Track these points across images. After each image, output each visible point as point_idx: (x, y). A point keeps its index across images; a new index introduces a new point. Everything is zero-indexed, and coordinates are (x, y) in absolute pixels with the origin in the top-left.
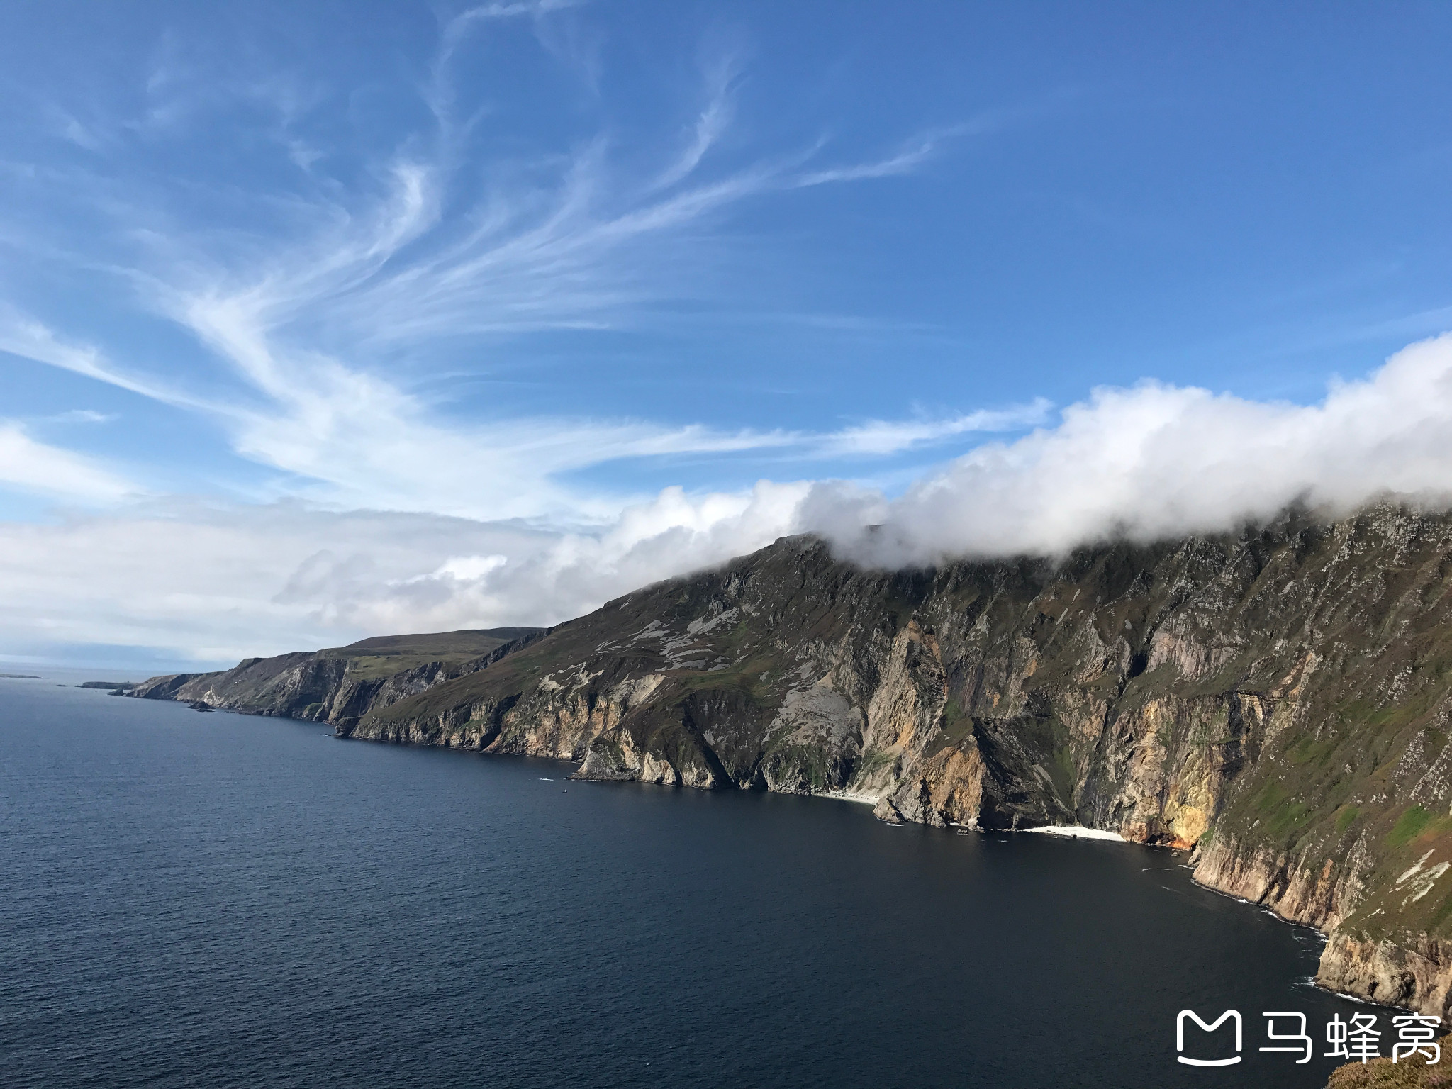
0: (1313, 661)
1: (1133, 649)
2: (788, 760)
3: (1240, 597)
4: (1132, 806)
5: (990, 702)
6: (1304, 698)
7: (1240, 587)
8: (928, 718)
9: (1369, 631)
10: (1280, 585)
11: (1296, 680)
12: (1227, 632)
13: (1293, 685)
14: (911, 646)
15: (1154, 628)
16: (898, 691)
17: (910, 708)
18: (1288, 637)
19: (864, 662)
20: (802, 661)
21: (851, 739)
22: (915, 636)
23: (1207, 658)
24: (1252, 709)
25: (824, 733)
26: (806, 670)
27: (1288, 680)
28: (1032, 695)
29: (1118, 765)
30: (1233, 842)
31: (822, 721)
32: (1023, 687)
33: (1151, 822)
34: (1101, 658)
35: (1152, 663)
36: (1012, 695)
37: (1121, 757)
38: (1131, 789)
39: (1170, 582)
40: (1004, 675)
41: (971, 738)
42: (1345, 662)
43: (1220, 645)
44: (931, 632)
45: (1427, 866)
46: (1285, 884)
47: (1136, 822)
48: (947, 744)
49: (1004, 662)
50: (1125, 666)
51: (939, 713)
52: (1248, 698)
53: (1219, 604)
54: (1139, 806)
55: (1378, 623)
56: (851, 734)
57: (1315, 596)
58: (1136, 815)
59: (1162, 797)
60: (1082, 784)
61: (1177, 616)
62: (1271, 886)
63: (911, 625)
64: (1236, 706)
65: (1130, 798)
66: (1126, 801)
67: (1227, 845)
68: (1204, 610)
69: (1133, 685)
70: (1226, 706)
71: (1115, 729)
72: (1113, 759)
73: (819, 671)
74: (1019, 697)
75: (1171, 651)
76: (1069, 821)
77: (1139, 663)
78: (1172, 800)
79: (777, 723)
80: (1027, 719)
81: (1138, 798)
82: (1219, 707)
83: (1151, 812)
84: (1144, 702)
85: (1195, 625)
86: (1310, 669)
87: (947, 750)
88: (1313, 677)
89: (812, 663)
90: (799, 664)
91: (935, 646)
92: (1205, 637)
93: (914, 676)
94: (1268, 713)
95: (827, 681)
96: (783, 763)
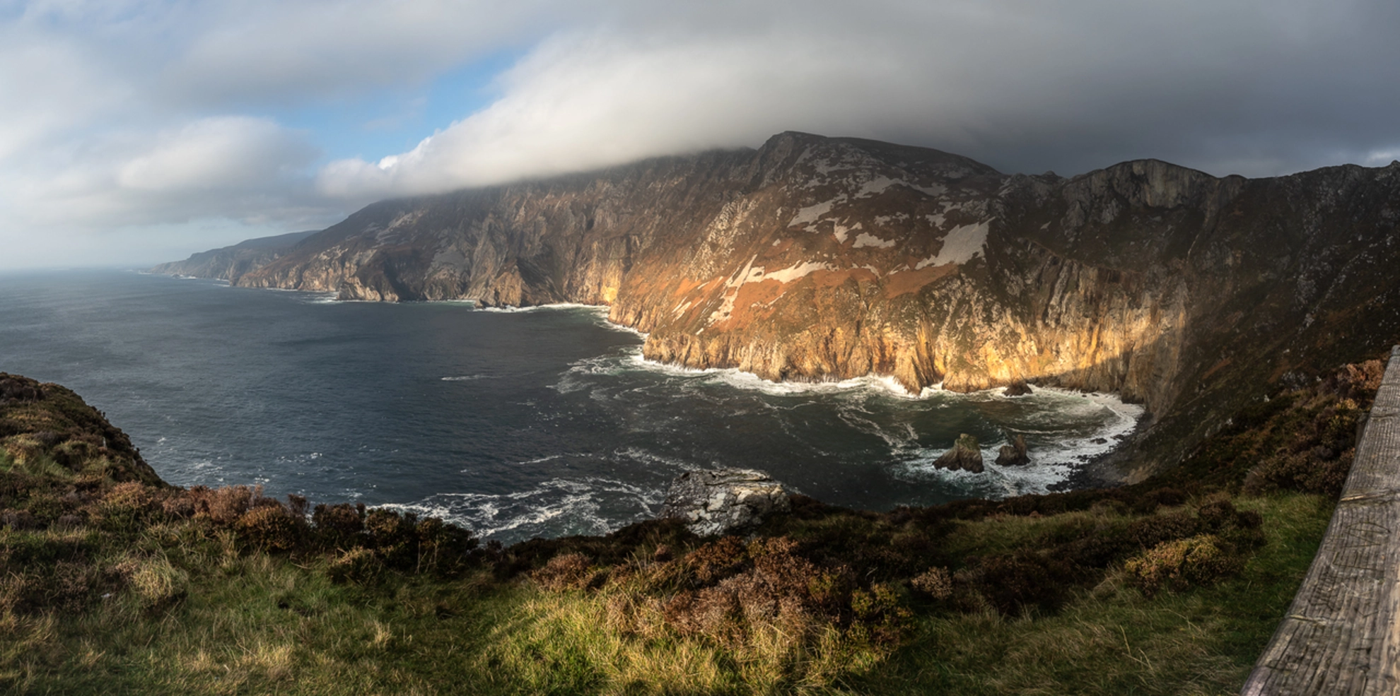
0: (658, 217)
1: (587, 217)
2: (436, 286)
3: (632, 190)
4: (588, 291)
5: (527, 248)
6: (653, 235)
7: (631, 186)
8: (499, 259)
9: (680, 203)
10: (648, 184)
11: (652, 227)
12: (625, 207)
13: (651, 229)
14: (490, 226)
15: (597, 207)
16: (485, 248)
17: (491, 255)
18: (650, 208)
19: (470, 236)
20: (442, 238)
21: (465, 273)
22: (491, 220)
23: (618, 220)
24: (635, 242)
25: (452, 272)
26: (443, 243)
27: (649, 227)
28: (544, 244)
29: (581, 272)
30: (622, 302)
31: (452, 266)
32: (540, 241)
33: (596, 296)
34: (574, 223)
35: (596, 224)
36: (536, 244)
37: (582, 268)
38: (587, 283)
39: (603, 186)
40: (532, 235)
41: (516, 267)
42: (670, 218)
43: (623, 213)
44: (499, 218)
45: (684, 304)
46: (641, 317)
47: (590, 296)
48: (505, 271)
49: (531, 229)
50: (584, 226)
51: (504, 256)
52: (633, 237)
53: (622, 194)
54: (590, 290)
55: (683, 200)
56: (465, 271)
57: (661, 188)
58: (589, 294)
59: (599, 285)
60: (567, 282)
61: (605, 201)
62: (636, 319)
63: (490, 215)
64: (629, 241)
65: (587, 287)
66: (585, 289)
67: (620, 303)
68: (617, 198)
69: (588, 235)
70: (625, 241)
71: (580, 256)
72: (579, 270)
73: (449, 243)
74: (539, 245)
75: (603, 218)
76: (561, 301)
77: (590, 224)
78: (604, 287)
79: (430, 270)
80: (542, 255)
81: (590, 286)
82: (622, 241)
83: (595, 292)
84: (592, 242)
85: (613, 205)
86: (657, 222)
87: (505, 273)
88: (657, 225)
89: (446, 239)
90: (440, 240)
91: (502, 225)
92: (616, 210)
93: (492, 240)
94: (641, 243)
95: (453, 247)
96: (434, 288)
